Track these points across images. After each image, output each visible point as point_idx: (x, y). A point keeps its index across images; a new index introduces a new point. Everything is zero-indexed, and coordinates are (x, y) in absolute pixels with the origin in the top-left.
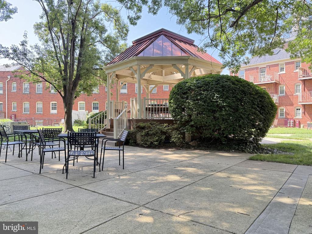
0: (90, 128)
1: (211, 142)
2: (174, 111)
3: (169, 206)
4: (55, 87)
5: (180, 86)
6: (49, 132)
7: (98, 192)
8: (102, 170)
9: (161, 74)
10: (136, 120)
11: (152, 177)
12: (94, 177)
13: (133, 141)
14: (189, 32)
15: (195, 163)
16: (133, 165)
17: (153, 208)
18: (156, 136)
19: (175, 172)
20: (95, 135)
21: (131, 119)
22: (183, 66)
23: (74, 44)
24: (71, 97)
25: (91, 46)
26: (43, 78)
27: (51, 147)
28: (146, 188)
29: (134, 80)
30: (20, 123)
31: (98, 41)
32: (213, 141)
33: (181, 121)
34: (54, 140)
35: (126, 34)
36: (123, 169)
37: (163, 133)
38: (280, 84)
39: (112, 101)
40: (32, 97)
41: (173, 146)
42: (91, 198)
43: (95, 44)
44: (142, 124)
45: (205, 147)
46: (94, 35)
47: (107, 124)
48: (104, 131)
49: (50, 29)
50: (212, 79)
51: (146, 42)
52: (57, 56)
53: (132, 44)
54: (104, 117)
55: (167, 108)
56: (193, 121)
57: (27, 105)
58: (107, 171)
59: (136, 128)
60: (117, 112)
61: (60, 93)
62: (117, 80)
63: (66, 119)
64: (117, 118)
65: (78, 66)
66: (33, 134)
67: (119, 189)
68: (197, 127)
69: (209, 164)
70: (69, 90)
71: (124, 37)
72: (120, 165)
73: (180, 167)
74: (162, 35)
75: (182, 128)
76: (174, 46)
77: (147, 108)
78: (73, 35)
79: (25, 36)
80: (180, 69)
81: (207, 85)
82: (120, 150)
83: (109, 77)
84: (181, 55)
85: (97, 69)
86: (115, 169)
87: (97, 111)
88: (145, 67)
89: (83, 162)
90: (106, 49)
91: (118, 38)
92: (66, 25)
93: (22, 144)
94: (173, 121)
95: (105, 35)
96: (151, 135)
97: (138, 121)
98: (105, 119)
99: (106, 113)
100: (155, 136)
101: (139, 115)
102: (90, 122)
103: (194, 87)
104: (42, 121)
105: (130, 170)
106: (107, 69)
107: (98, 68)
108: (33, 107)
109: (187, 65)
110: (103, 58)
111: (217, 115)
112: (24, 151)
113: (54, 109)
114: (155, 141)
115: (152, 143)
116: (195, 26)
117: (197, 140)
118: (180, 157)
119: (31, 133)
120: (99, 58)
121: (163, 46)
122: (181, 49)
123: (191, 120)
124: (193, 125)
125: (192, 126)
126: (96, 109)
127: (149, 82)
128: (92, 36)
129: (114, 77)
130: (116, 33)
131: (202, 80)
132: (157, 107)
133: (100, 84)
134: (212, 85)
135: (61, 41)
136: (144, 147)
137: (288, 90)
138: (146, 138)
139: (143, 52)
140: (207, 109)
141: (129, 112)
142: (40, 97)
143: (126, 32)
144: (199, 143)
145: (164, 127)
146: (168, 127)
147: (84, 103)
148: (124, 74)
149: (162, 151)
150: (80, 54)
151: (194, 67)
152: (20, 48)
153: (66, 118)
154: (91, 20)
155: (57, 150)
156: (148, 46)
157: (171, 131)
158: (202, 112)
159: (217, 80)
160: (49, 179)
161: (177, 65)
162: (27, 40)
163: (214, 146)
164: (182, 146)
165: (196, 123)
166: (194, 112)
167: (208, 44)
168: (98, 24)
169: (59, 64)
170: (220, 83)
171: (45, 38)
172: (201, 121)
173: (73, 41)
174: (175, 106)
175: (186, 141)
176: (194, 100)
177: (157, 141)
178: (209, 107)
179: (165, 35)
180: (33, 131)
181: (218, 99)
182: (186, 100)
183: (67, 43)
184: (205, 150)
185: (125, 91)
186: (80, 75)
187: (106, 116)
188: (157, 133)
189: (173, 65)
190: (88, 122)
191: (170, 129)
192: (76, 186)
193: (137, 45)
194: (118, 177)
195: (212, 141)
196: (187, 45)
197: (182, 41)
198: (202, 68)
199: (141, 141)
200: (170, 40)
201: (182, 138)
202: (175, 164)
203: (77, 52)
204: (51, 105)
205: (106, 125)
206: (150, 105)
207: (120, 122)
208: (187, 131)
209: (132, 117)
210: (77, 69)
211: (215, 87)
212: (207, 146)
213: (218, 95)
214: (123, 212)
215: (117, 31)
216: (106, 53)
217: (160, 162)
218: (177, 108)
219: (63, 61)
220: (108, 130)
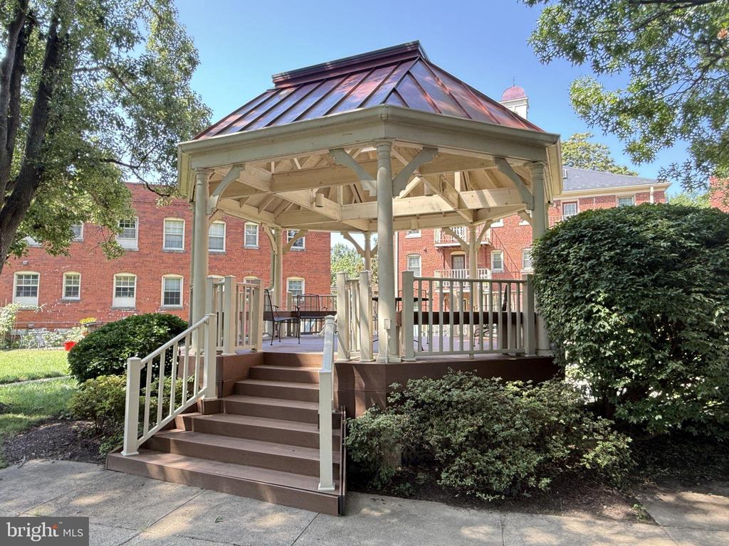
38: (494, 249)
48: (192, 410)
80: (517, 176)
137: (510, 261)
156: (401, 82)
161: (508, 161)
189: (498, 159)
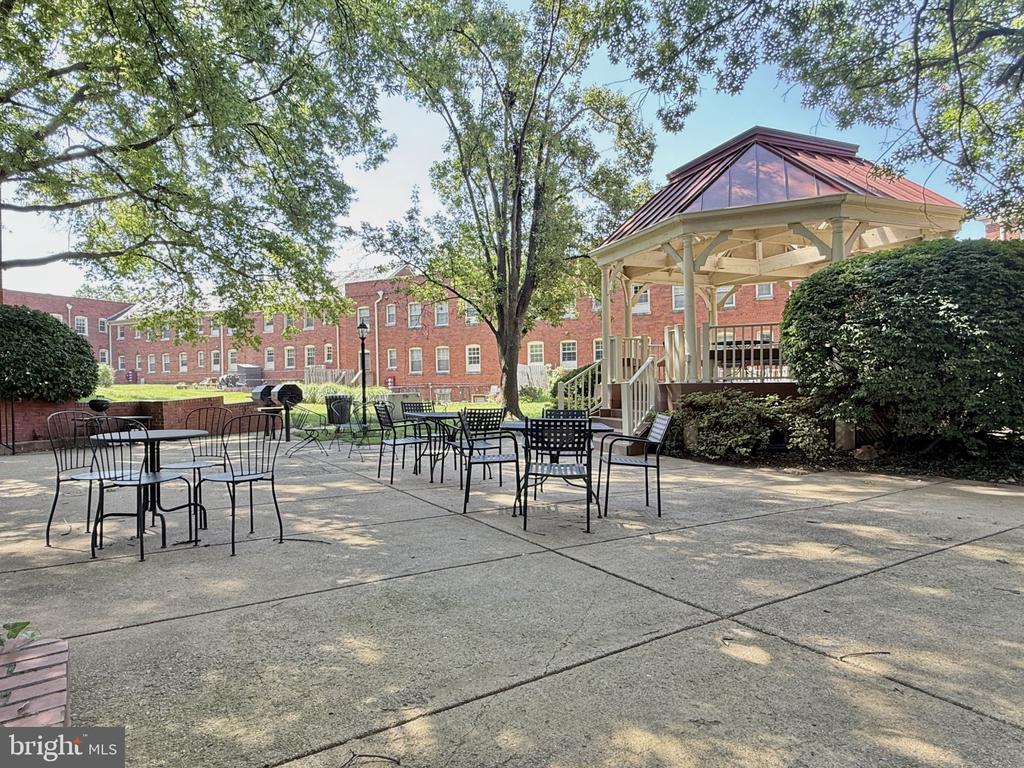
0: (561, 408)
1: (928, 449)
2: (799, 359)
3: (807, 628)
4: (478, 310)
5: (817, 284)
6: (474, 418)
7: (604, 568)
8: (605, 515)
9: (752, 253)
10: (682, 384)
11: (744, 544)
12: (588, 532)
13: (674, 443)
14: (845, 123)
15: (877, 513)
16: (684, 509)
17: (759, 627)
18: (742, 432)
19: (814, 535)
20: (587, 424)
21: (667, 382)
22: (823, 225)
23: (519, 201)
24: (516, 332)
25: (559, 201)
26: (454, 291)
27: (482, 452)
28: (731, 572)
29: (671, 278)
30: (407, 396)
31: (575, 187)
32: (934, 448)
33: (821, 388)
34: (487, 436)
35: (648, 157)
36: (660, 515)
37: (766, 422)
39: (615, 338)
40: (428, 335)
41: (797, 460)
42: (590, 582)
43: (568, 195)
44: (699, 398)
45: (905, 465)
46: (564, 173)
47: (602, 397)
48: (597, 414)
49: (466, 172)
50: (929, 256)
51: (708, 171)
52: (481, 237)
53: (666, 183)
54: (595, 378)
55: (776, 352)
56: (863, 388)
57: (416, 354)
58: (618, 517)
59: (683, 407)
60: (629, 365)
61: (489, 323)
62: (626, 282)
63: (503, 386)
64: (631, 382)
65: (530, 256)
66: (443, 421)
67: (657, 566)
68: (876, 406)
69: (927, 518)
70: (511, 315)
71: (643, 166)
72: (647, 505)
73: (826, 521)
74: (755, 146)
75: (826, 407)
76: (793, 170)
77: (712, 353)
78: (518, 179)
79: (415, 197)
80: (812, 234)
81: (911, 275)
82: (646, 467)
83: (605, 275)
84: (818, 193)
85: (576, 257)
86: (636, 514)
87: (572, 365)
88: (703, 240)
89: (556, 493)
90: (595, 205)
91: (626, 170)
92: (501, 158)
93: (420, 443)
94: (797, 386)
95: (593, 169)
96: (727, 426)
97: (687, 388)
98: (596, 385)
99: (599, 370)
100: (739, 431)
101: (692, 371)
102: (561, 391)
103: (865, 285)
104: (448, 391)
105: (677, 521)
106: (601, 255)
107: (577, 253)
108: (429, 358)
109: (836, 221)
110: (590, 228)
111: (950, 366)
112: (426, 462)
113: (475, 363)
114: (739, 446)
115: (730, 450)
116: (864, 103)
117: (876, 444)
118: (826, 493)
119: (438, 419)
120: (579, 230)
121: (758, 174)
122: (817, 177)
123: (858, 385)
124: (862, 399)
125: (860, 402)
126: (569, 359)
127: (714, 278)
128: (562, 174)
129: (619, 275)
130: (620, 160)
131: (895, 261)
132: (743, 347)
133: (582, 295)
134: (929, 273)
135: (489, 198)
136: (708, 461)
138: (713, 436)
139: (700, 197)
140: (915, 349)
141: (662, 364)
142: (444, 336)
143: (649, 152)
144: (883, 452)
145: (769, 406)
146: (780, 404)
147: (541, 346)
148: (645, 264)
149: (765, 472)
150: (534, 228)
151: (863, 225)
152: (406, 225)
153: (504, 382)
154: (559, 135)
155: (494, 459)
156: (714, 181)
157: (790, 418)
158: (896, 359)
159: (946, 258)
160: (485, 528)
161: (803, 224)
162: (419, 206)
163: (938, 463)
164: (824, 460)
165: (871, 394)
166: (867, 359)
167: (909, 150)
168: (575, 144)
169: (487, 255)
170: (958, 268)
171: (454, 195)
172: (892, 386)
173: (518, 194)
174: (803, 344)
175: (838, 447)
176: (867, 325)
177: (745, 445)
178: (921, 342)
179: (765, 145)
180: (444, 416)
181: (950, 317)
182: (838, 327)
183: (505, 201)
184: (906, 474)
185: (644, 308)
186: (534, 276)
187: (600, 376)
188: (744, 422)
189: (791, 225)
190: (554, 393)
191: (786, 411)
192: (549, 550)
193: (680, 182)
194: (649, 537)
195: (931, 446)
196: (836, 162)
197: (818, 153)
198: (886, 223)
199: (698, 443)
200: (781, 156)
201: (826, 437)
202: (809, 513)
203: (527, 219)
204: (467, 352)
205: (599, 401)
206: (722, 344)
207: (638, 390)
208: (844, 418)
209: (670, 379)
210: (528, 262)
211: (940, 280)
212: (913, 464)
213: (951, 306)
214: (678, 627)
215: (624, 152)
216: (597, 213)
217: (762, 505)
218: (806, 350)
219: (495, 247)
220: (606, 413)
